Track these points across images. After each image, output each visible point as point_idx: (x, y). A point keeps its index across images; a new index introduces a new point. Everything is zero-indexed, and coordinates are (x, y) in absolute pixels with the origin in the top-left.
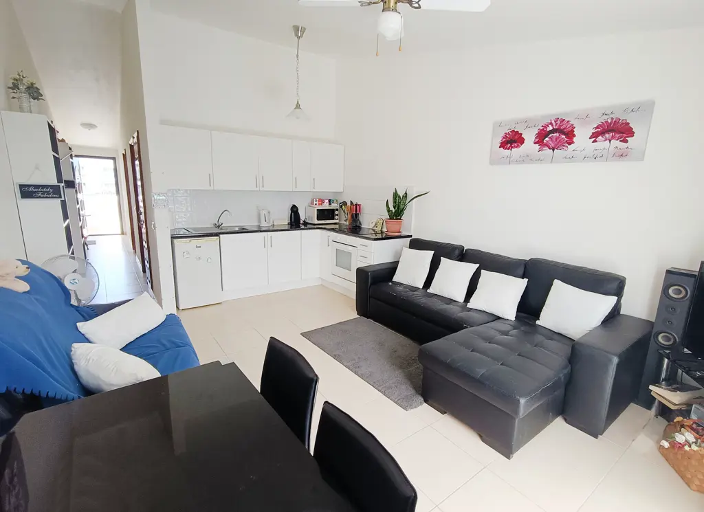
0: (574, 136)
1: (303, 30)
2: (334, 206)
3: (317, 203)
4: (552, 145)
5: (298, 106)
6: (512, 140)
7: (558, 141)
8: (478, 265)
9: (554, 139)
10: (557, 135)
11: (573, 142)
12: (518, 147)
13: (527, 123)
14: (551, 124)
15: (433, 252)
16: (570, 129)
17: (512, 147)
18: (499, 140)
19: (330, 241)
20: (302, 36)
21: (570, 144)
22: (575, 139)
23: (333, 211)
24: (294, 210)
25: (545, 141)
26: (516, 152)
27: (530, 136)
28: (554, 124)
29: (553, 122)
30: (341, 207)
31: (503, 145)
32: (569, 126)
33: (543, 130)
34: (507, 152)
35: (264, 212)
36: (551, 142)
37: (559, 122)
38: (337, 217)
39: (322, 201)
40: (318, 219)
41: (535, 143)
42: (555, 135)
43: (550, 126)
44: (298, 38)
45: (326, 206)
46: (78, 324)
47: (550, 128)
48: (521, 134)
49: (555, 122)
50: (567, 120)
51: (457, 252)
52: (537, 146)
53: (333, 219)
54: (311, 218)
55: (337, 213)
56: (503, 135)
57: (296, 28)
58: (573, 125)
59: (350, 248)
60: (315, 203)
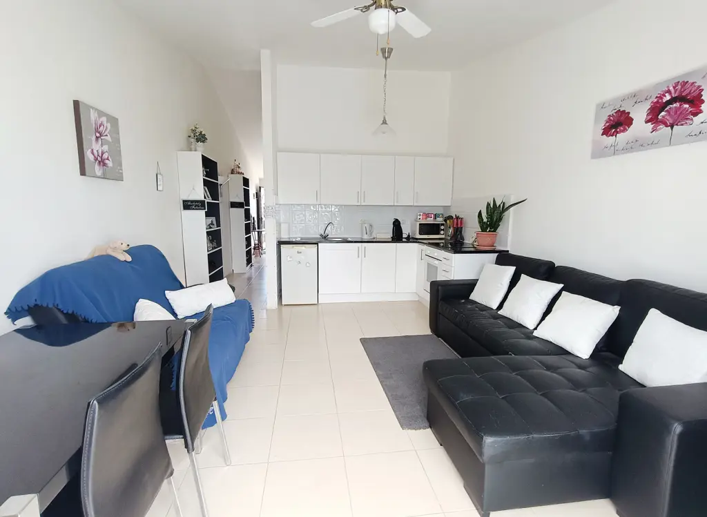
0: (703, 102)
1: (391, 50)
2: (440, 220)
3: (421, 217)
4: (670, 121)
5: (384, 122)
6: (618, 122)
7: (678, 113)
8: (563, 285)
9: (672, 113)
10: (677, 105)
11: (701, 112)
12: (625, 130)
13: (635, 97)
14: (669, 92)
15: (514, 268)
16: (697, 92)
17: (617, 133)
18: (602, 125)
19: (424, 255)
20: (389, 57)
21: (695, 114)
22: (703, 107)
23: (438, 226)
24: (397, 224)
25: (659, 117)
26: (622, 137)
27: (639, 115)
28: (673, 91)
29: (671, 88)
30: (445, 221)
31: (607, 132)
32: (693, 89)
33: (657, 102)
34: (612, 139)
35: (366, 225)
36: (668, 118)
37: (679, 87)
38: (442, 232)
39: (427, 215)
40: (420, 234)
41: (647, 122)
42: (675, 105)
43: (667, 94)
44: (386, 58)
45: (430, 221)
46: (166, 292)
47: (668, 97)
48: (629, 113)
49: (674, 88)
50: (691, 81)
51: (543, 269)
52: (650, 126)
53: (438, 234)
54: (414, 233)
55: (442, 227)
56: (606, 118)
57: (383, 50)
58: (700, 86)
59: (437, 262)
60: (419, 217)
